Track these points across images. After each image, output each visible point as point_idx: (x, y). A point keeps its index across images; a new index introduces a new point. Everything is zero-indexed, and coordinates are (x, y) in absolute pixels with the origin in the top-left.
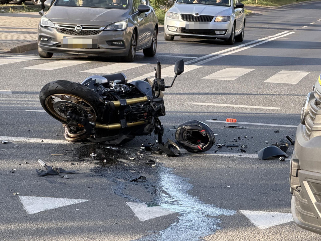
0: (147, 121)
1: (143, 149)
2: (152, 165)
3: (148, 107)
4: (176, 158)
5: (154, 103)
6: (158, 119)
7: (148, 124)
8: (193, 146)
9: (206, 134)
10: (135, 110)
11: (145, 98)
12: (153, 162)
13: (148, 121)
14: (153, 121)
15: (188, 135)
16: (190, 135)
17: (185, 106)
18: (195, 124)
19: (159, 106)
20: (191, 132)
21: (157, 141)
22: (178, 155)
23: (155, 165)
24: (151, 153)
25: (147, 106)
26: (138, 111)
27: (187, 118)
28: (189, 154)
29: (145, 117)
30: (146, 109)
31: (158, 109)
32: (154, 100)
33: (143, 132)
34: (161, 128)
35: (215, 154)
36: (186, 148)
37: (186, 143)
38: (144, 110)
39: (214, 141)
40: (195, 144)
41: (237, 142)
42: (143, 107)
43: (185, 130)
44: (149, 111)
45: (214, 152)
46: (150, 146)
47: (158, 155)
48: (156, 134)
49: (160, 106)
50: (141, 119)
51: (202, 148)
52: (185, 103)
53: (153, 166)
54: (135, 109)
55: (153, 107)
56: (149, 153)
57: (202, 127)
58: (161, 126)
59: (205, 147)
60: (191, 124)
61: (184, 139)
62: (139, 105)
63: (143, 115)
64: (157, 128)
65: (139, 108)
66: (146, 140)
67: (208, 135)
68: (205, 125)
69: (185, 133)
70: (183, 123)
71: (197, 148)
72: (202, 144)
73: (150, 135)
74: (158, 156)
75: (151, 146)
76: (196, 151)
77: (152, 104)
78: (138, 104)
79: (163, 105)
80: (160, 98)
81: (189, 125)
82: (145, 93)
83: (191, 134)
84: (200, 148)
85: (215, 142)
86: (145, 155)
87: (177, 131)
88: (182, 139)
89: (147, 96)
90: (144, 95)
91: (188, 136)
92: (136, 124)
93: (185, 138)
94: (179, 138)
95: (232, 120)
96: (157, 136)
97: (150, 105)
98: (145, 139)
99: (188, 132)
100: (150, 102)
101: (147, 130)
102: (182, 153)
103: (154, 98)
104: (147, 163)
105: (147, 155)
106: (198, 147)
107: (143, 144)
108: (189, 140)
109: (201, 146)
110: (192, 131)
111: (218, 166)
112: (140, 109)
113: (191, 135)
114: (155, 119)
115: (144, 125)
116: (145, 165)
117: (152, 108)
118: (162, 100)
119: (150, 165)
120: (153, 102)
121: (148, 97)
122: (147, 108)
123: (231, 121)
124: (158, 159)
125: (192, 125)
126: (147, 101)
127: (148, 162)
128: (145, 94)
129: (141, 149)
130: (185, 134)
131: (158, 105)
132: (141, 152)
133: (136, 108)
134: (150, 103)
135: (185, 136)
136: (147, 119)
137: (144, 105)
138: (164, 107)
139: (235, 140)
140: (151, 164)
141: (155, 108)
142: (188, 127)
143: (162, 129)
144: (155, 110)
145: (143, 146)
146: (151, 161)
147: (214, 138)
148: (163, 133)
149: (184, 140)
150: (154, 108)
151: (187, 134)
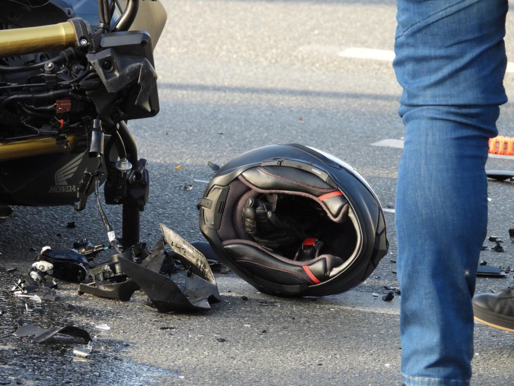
0: (70, 138)
1: (42, 273)
2: (75, 352)
3: (78, 71)
4: (195, 322)
5: (107, 54)
6: (124, 131)
7: (75, 151)
8: (282, 268)
9: (347, 212)
10: (14, 85)
11: (63, 30)
12: (82, 336)
13: (75, 142)
14: (96, 141)
15: (259, 210)
16: (269, 214)
17: (298, 65)
18: (294, 163)
19: (127, 70)
20: (276, 197)
21: (111, 236)
22: (206, 304)
23: (86, 351)
24: (81, 293)
25: (70, 68)
26: (27, 90)
27: (290, 125)
28: (262, 303)
29: (62, 121)
30: (66, 83)
31: (124, 85)
32: (109, 41)
33: (52, 190)
34: (138, 175)
35: (382, 307)
36: (249, 272)
37: (249, 250)
38: (56, 88)
39: (382, 246)
40: (291, 258)
41: (500, 255)
42: (53, 72)
43: (249, 189)
44: (81, 92)
45: (381, 296)
46: (80, 260)
47: (111, 302)
48: (109, 200)
49: (135, 72)
50: (45, 130)
51: (322, 277)
52: (304, 49)
53: (79, 353)
54: (13, 81)
55: (100, 71)
56: (69, 292)
57: (324, 177)
58: (138, 165)
59: (335, 271)
60: (275, 163)
61: (241, 232)
62: (34, 62)
63: (53, 112)
64: (120, 172)
65: (35, 76)
66: (71, 226)
67: (351, 215)
68: (341, 167)
69: (247, 200)
70: (240, 155)
71: (301, 275)
72: (325, 260)
73: (82, 208)
74: (110, 305)
75: (85, 260)
76: (295, 289)
77: (93, 59)
78: (31, 57)
79: (147, 67)
80: (134, 33)
81: (264, 167)
82: (67, 5)
83: (275, 207)
84: (313, 278)
85: (385, 253)
86: (53, 298)
87: (207, 193)
88: (231, 233)
89: (75, 23)
90: (63, 13)
91: (257, 218)
92: (16, 152)
93: (244, 226)
94: (216, 227)
95: (506, 143)
96: (117, 210)
97: (85, 63)
98: (66, 224)
99: (260, 198)
100: (85, 49)
101: (70, 182)
102: (227, 298)
103: (109, 29)
104: (52, 341)
105: (58, 299)
106: (302, 271)
107: (44, 249)
108: (262, 238)
109: (319, 266)
110: (279, 194)
111: (387, 365)
112: (41, 79)
113: (273, 213)
114: (109, 129)
115: (55, 159)
116: (40, 348)
117: (97, 76)
118: (144, 43)
119: (64, 352)
120: (100, 49)
121: (80, 27)
122: (71, 77)
123: (501, 149)
124: (106, 321)
125: (280, 166)
126: (71, 43)
127: (56, 334)
128: (66, 10)
129: (35, 269)
130: (245, 207)
131: (124, 66)
132: (32, 288)
133: (23, 74)
134: (88, 56)
135: (244, 217)
136: (69, 130)
137: (58, 64)
138: (150, 78)
139: (494, 245)
140: (70, 344)
141: (107, 78)
142: (260, 178)
143: (140, 180)
144: (109, 90)
145: (46, 257)
146: (70, 330)
147: (385, 229)
148: (143, 199)
149: (238, 236)
150: (104, 80)
151: (254, 206)
